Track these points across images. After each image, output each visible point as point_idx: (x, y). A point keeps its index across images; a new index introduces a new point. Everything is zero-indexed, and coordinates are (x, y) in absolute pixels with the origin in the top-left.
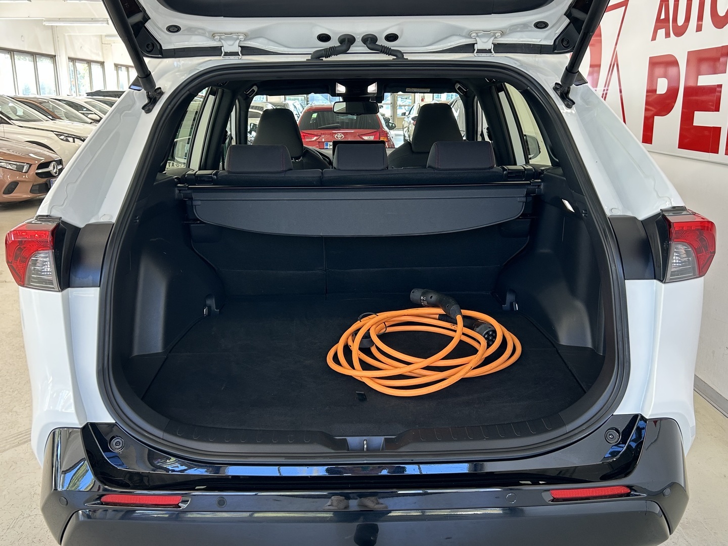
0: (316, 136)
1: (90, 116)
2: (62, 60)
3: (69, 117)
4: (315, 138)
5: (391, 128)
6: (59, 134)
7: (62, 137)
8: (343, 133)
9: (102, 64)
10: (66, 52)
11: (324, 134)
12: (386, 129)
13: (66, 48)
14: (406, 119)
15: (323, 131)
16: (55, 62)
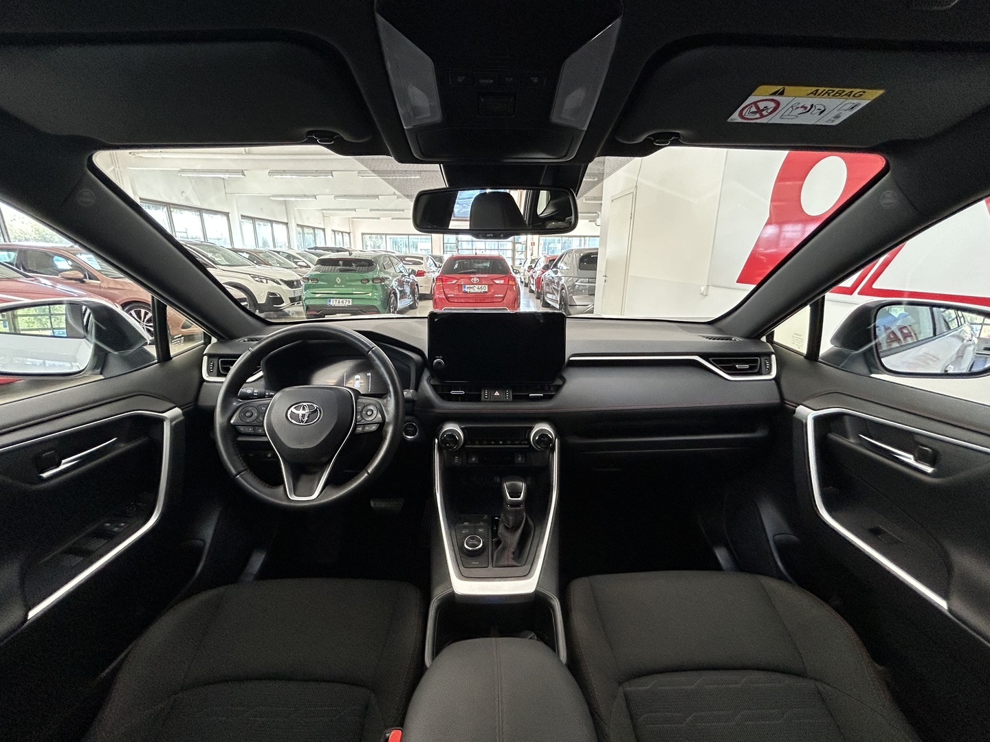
0: (456, 279)
1: (298, 263)
2: (293, 225)
3: (281, 265)
4: (455, 281)
5: (516, 273)
6: (254, 277)
7: (257, 279)
8: (478, 277)
9: (324, 230)
10: (295, 221)
11: (462, 278)
12: (514, 274)
13: (295, 218)
14: (522, 268)
15: (462, 276)
16: (288, 228)
